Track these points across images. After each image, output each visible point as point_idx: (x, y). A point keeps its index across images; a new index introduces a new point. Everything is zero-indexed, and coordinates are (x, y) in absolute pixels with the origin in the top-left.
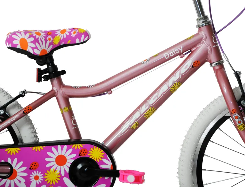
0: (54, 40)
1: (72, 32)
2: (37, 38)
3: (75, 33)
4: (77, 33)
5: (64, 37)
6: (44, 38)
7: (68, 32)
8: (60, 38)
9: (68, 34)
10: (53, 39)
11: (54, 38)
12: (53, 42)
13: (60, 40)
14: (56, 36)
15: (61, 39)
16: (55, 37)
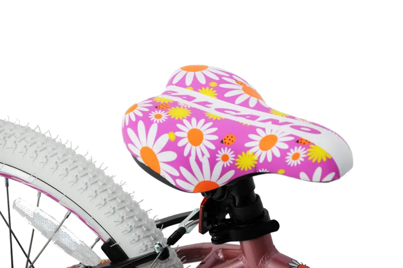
0: (237, 160)
1: (288, 154)
2: (186, 154)
3: (296, 156)
4: (303, 160)
5: (266, 158)
6: (207, 155)
7: (280, 150)
8: (256, 158)
9: (278, 154)
10: (236, 157)
11: (239, 156)
12: (236, 164)
13: (256, 163)
14: (245, 152)
15: (258, 161)
16: (243, 153)
